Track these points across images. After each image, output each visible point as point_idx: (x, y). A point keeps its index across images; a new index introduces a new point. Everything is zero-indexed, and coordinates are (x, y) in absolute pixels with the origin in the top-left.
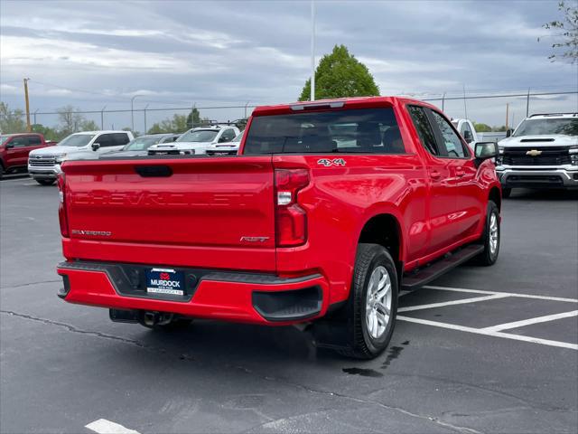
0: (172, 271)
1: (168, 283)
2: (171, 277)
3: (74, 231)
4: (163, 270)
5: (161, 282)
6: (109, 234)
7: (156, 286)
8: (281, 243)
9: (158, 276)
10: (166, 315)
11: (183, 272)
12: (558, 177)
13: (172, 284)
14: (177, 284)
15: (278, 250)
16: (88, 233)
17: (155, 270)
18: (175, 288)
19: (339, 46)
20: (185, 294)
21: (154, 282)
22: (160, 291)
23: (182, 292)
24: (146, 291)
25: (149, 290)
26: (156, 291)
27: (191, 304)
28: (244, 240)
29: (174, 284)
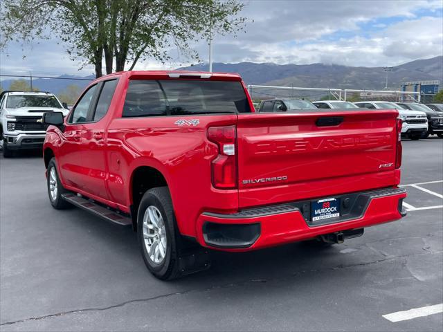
0: (333, 199)
1: (328, 210)
2: (332, 204)
3: (245, 182)
4: (326, 200)
5: (323, 210)
6: (285, 178)
7: (319, 215)
9: (321, 206)
11: (340, 199)
13: (331, 210)
14: (335, 209)
16: (263, 180)
17: (320, 201)
18: (332, 213)
20: (341, 215)
21: (317, 212)
22: (322, 217)
23: (338, 214)
24: (311, 220)
25: (314, 219)
26: (319, 219)
27: (364, 218)
28: (382, 167)
29: (333, 209)
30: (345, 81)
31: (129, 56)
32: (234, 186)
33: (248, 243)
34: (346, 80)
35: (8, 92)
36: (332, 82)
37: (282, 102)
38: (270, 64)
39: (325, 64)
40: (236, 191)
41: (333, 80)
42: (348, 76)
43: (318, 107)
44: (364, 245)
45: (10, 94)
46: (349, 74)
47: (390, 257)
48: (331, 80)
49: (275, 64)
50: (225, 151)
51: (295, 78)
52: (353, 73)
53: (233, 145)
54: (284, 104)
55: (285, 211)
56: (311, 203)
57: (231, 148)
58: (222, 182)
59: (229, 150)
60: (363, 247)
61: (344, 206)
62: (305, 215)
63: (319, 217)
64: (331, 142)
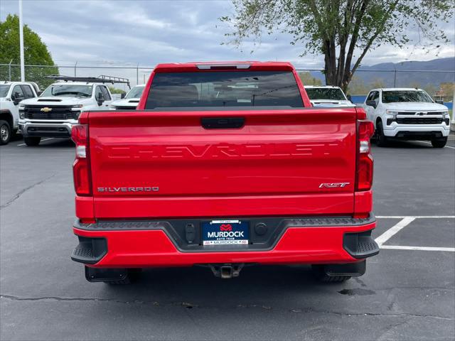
0: (237, 221)
1: (229, 234)
2: (234, 228)
3: (101, 189)
4: (225, 222)
6: (156, 189)
7: (214, 239)
8: (360, 187)
9: (217, 228)
10: (236, 266)
11: (248, 223)
12: (65, 129)
13: (234, 234)
15: (356, 193)
16: (124, 189)
17: (214, 222)
18: (236, 238)
19: (12, 15)
20: (250, 243)
22: (219, 242)
23: (247, 242)
24: (201, 244)
25: (205, 243)
26: (213, 244)
27: (274, 251)
28: (324, 186)
29: (237, 234)
32: (87, 192)
40: (91, 199)
47: (397, 311)
53: (84, 147)
56: (200, 223)
57: (82, 150)
61: (256, 233)
62: (189, 237)
63: (213, 242)
64: (224, 149)
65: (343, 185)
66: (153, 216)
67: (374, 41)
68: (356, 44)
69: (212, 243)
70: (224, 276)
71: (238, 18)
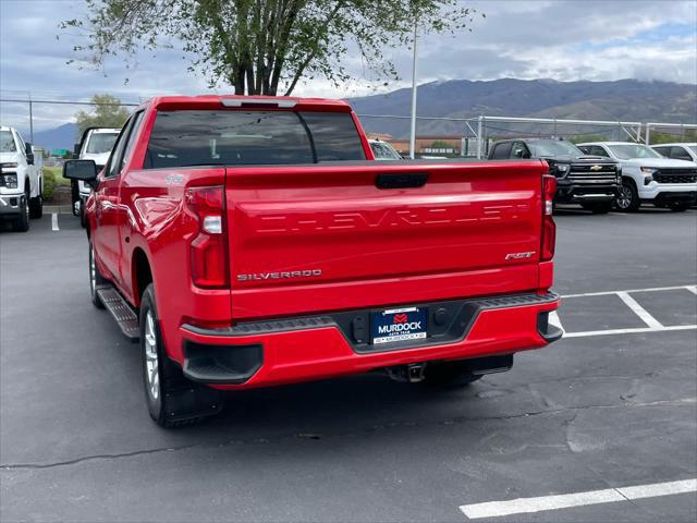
0: (414, 309)
1: (403, 327)
2: (410, 317)
3: (242, 277)
4: (400, 311)
5: (395, 327)
6: (317, 272)
7: (386, 334)
8: (544, 257)
9: (390, 320)
11: (427, 309)
13: (410, 326)
14: (417, 325)
15: (541, 264)
16: (274, 275)
17: (387, 312)
18: (412, 332)
20: (428, 336)
21: (382, 330)
22: (393, 339)
23: (425, 334)
24: (371, 343)
25: (375, 341)
26: (385, 341)
27: (466, 342)
28: (511, 258)
29: (413, 326)
30: (674, 109)
31: (284, 73)
32: (222, 283)
33: (241, 377)
34: (678, 107)
35: (93, 128)
36: (653, 110)
37: (525, 145)
38: (548, 79)
39: (640, 80)
40: (227, 292)
41: (655, 107)
42: (680, 100)
43: (585, 153)
44: (526, 386)
45: (95, 131)
46: (682, 97)
47: (555, 407)
48: (650, 106)
49: (554, 81)
50: (207, 228)
51: (588, 104)
52: (691, 95)
53: (219, 218)
54: (526, 148)
55: (309, 327)
56: (370, 314)
57: (216, 222)
58: (205, 277)
59: (213, 225)
60: (522, 389)
61: (435, 321)
62: (357, 333)
63: (385, 338)
64: (404, 215)
65: (528, 254)
66: (304, 310)
67: (305, 72)
68: (282, 73)
69: (383, 340)
70: (413, 380)
71: (95, 22)
